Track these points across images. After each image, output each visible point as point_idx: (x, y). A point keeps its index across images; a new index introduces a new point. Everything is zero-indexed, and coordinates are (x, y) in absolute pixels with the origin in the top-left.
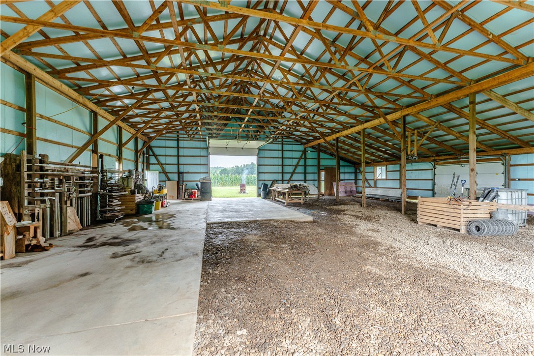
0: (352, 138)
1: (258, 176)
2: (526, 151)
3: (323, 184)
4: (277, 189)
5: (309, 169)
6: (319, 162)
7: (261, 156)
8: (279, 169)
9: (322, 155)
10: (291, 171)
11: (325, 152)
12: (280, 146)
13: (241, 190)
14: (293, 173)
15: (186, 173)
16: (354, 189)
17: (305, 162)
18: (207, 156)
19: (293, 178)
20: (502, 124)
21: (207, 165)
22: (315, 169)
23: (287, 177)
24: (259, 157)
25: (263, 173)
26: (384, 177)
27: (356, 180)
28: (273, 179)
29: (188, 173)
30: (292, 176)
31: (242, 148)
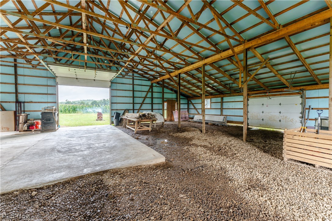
0: (190, 75)
1: (111, 106)
2: (319, 87)
3: (165, 112)
4: (127, 118)
5: (155, 101)
6: (163, 95)
7: (114, 88)
8: (131, 100)
9: (166, 90)
10: (141, 102)
11: (167, 88)
12: (131, 80)
13: (98, 118)
14: (142, 103)
15: (27, 102)
16: (187, 116)
17: (152, 95)
18: (55, 86)
19: (142, 108)
20: (317, 63)
21: (55, 94)
22: (160, 101)
23: (137, 107)
24: (112, 90)
25: (116, 103)
26: (209, 107)
27: (188, 109)
28: (125, 109)
29: (31, 102)
30: (141, 106)
31: (94, 80)
